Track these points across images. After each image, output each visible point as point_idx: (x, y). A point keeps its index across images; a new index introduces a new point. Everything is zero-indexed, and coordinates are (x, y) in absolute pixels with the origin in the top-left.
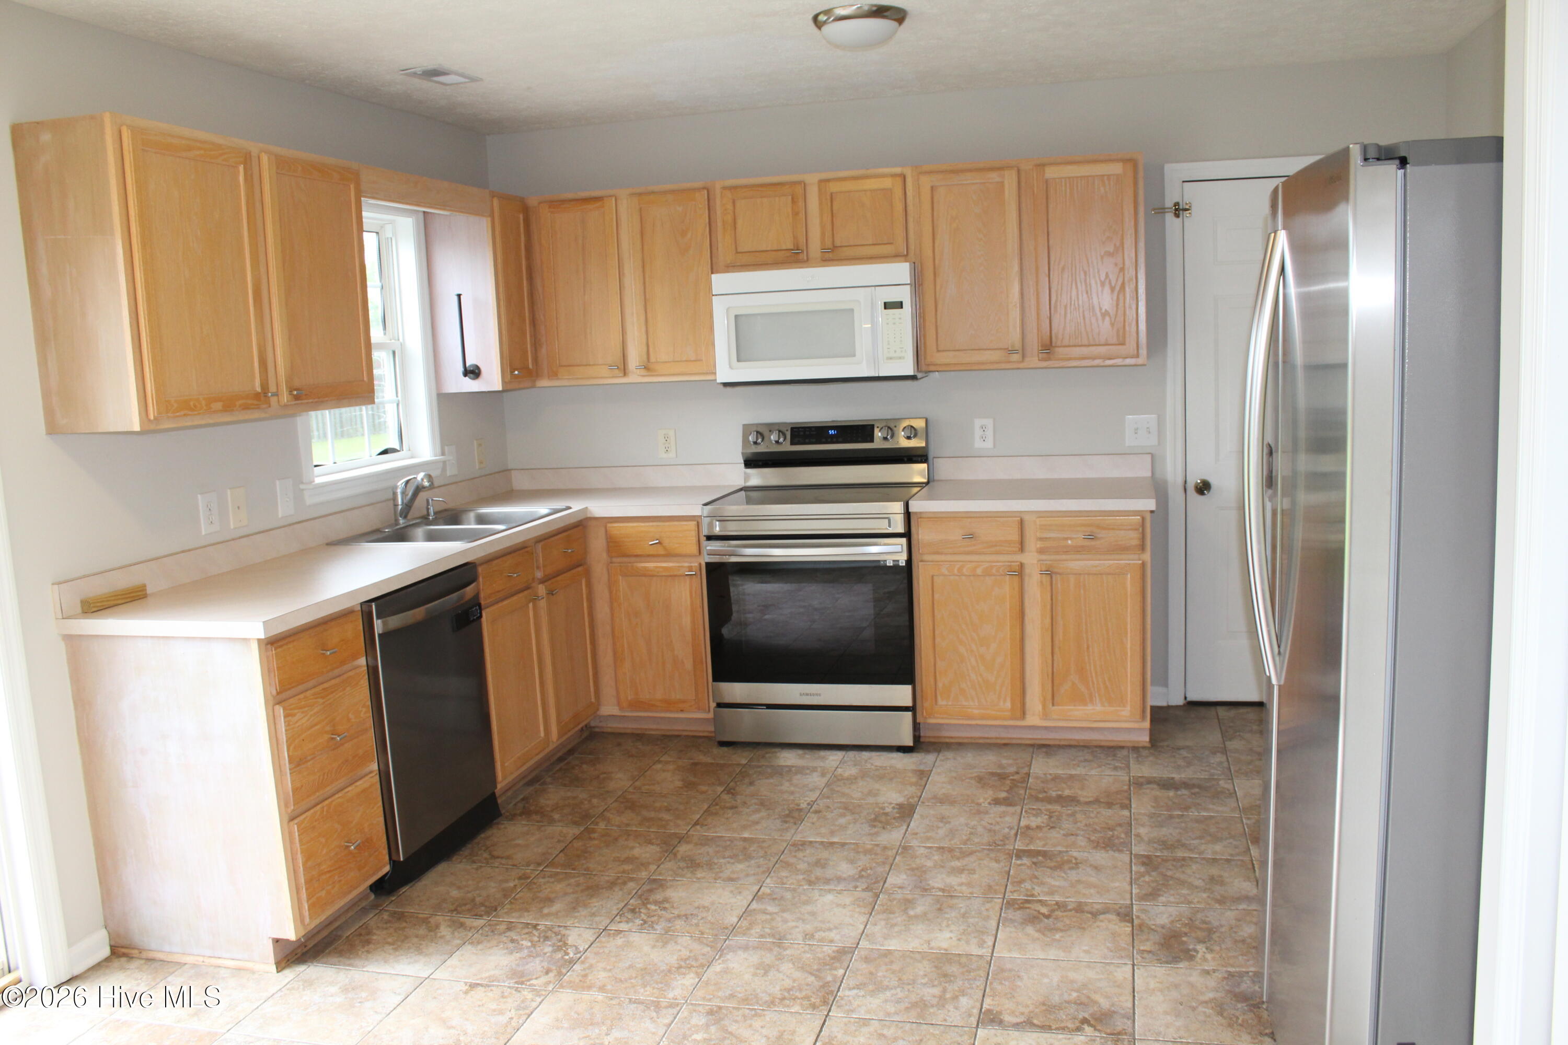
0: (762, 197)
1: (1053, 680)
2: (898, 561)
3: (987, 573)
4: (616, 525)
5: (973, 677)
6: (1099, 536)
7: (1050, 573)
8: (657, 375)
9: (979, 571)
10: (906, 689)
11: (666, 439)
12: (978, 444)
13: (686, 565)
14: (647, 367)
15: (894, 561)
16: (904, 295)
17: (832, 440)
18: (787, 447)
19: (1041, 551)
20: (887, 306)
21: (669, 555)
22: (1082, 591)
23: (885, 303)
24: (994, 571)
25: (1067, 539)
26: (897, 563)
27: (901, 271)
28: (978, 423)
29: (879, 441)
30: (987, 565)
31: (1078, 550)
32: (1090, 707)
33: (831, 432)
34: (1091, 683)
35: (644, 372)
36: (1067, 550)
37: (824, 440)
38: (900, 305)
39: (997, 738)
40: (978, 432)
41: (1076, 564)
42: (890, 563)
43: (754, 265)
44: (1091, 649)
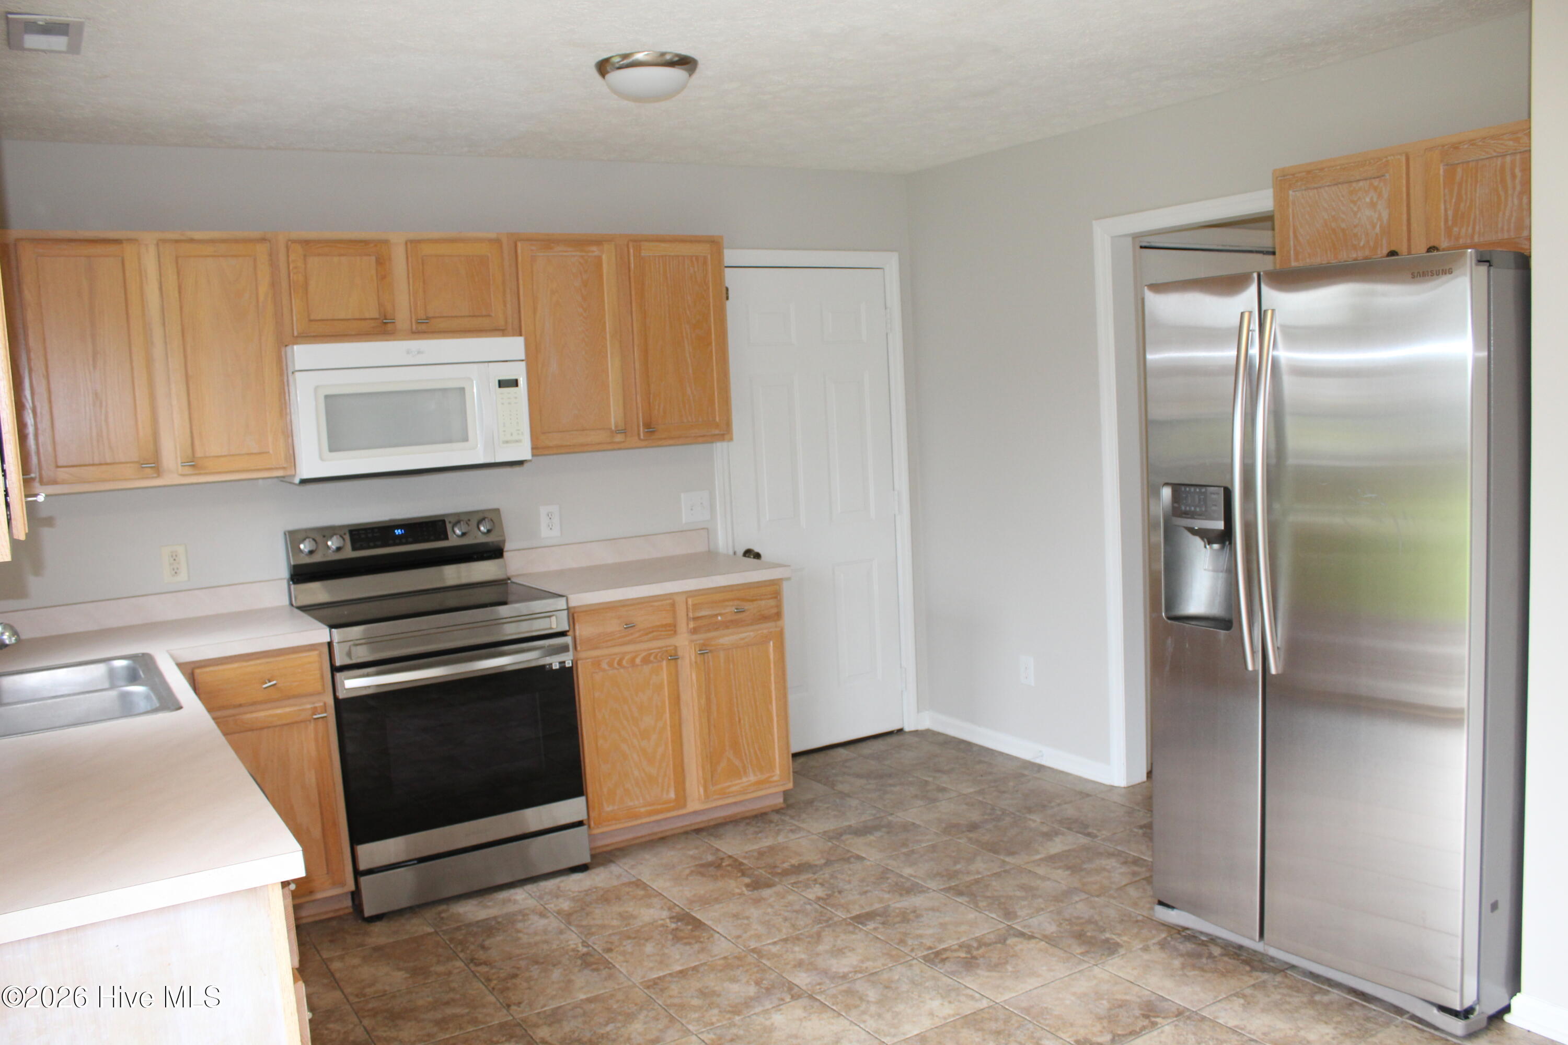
0: (340, 255)
1: (711, 759)
2: (564, 662)
3: (646, 661)
4: (208, 669)
5: (636, 773)
6: (746, 608)
7: (704, 651)
8: (206, 474)
9: (638, 661)
10: (579, 802)
11: (174, 557)
12: (545, 532)
13: (309, 706)
14: (193, 463)
15: (560, 663)
16: (519, 372)
17: (400, 541)
18: (349, 553)
19: (694, 631)
20: (502, 384)
21: (287, 696)
22: (731, 666)
23: (499, 381)
24: (652, 658)
25: (717, 615)
26: (563, 665)
27: (514, 346)
28: (543, 510)
29: (455, 538)
30: (644, 654)
31: (727, 625)
32: (744, 779)
33: (398, 532)
34: (743, 754)
35: (188, 470)
36: (717, 626)
37: (391, 542)
38: (515, 383)
39: (649, 835)
40: (544, 520)
41: (728, 638)
42: (556, 665)
43: (323, 336)
44: (742, 722)
